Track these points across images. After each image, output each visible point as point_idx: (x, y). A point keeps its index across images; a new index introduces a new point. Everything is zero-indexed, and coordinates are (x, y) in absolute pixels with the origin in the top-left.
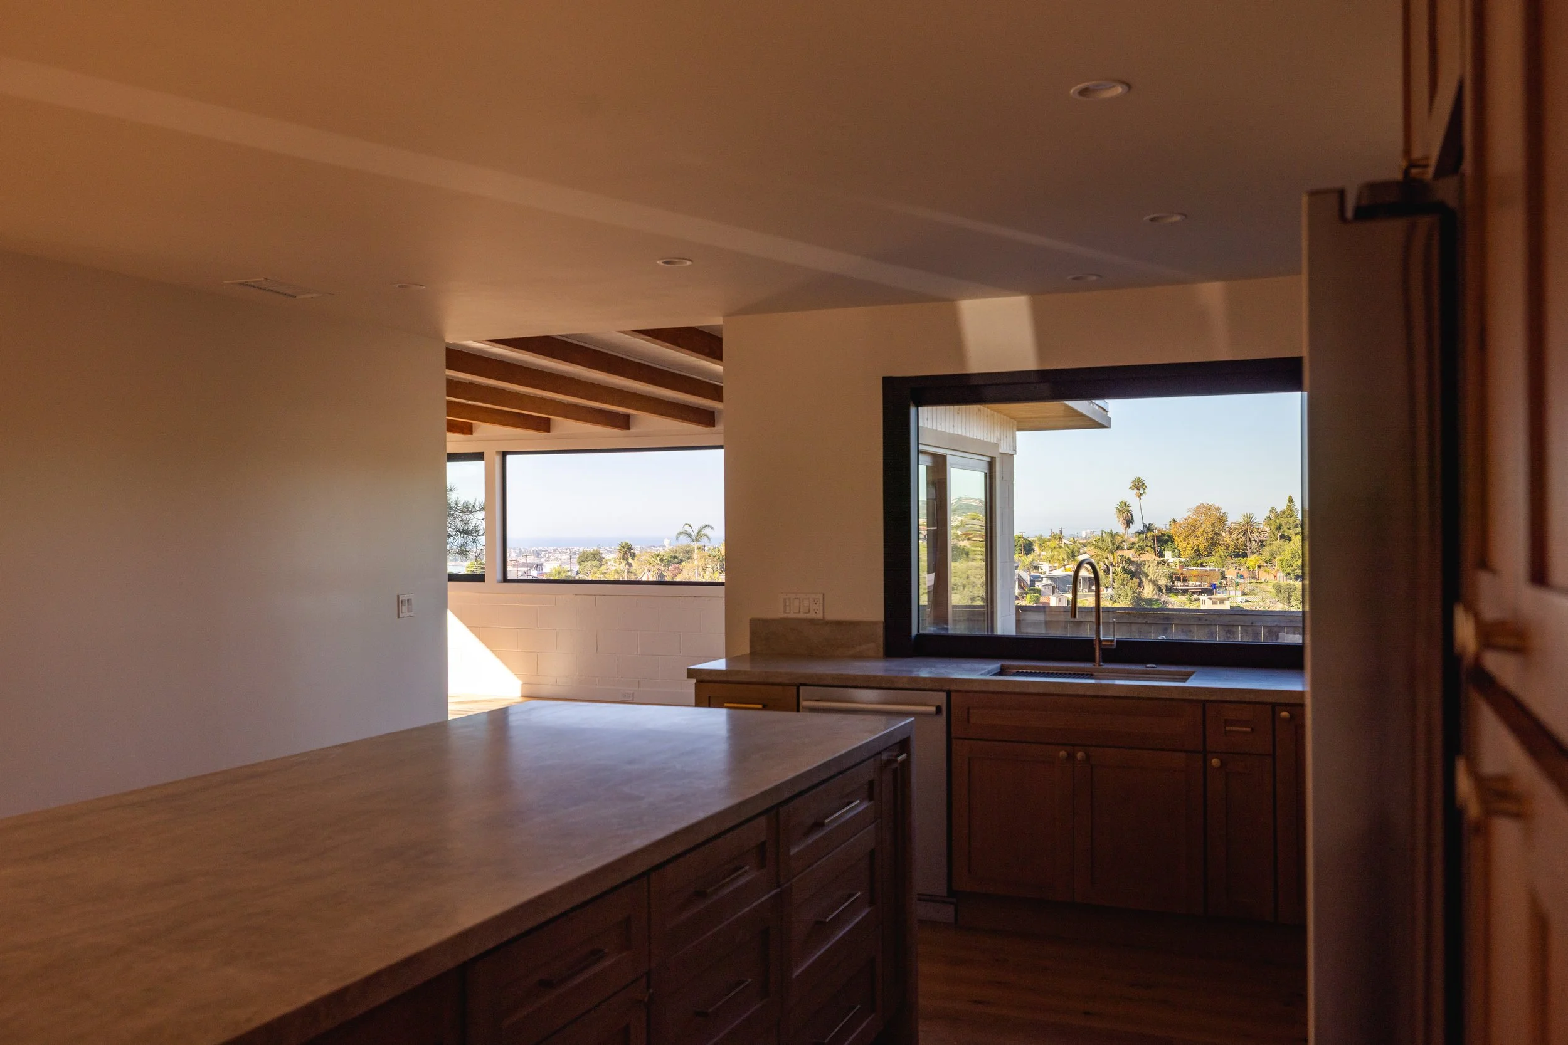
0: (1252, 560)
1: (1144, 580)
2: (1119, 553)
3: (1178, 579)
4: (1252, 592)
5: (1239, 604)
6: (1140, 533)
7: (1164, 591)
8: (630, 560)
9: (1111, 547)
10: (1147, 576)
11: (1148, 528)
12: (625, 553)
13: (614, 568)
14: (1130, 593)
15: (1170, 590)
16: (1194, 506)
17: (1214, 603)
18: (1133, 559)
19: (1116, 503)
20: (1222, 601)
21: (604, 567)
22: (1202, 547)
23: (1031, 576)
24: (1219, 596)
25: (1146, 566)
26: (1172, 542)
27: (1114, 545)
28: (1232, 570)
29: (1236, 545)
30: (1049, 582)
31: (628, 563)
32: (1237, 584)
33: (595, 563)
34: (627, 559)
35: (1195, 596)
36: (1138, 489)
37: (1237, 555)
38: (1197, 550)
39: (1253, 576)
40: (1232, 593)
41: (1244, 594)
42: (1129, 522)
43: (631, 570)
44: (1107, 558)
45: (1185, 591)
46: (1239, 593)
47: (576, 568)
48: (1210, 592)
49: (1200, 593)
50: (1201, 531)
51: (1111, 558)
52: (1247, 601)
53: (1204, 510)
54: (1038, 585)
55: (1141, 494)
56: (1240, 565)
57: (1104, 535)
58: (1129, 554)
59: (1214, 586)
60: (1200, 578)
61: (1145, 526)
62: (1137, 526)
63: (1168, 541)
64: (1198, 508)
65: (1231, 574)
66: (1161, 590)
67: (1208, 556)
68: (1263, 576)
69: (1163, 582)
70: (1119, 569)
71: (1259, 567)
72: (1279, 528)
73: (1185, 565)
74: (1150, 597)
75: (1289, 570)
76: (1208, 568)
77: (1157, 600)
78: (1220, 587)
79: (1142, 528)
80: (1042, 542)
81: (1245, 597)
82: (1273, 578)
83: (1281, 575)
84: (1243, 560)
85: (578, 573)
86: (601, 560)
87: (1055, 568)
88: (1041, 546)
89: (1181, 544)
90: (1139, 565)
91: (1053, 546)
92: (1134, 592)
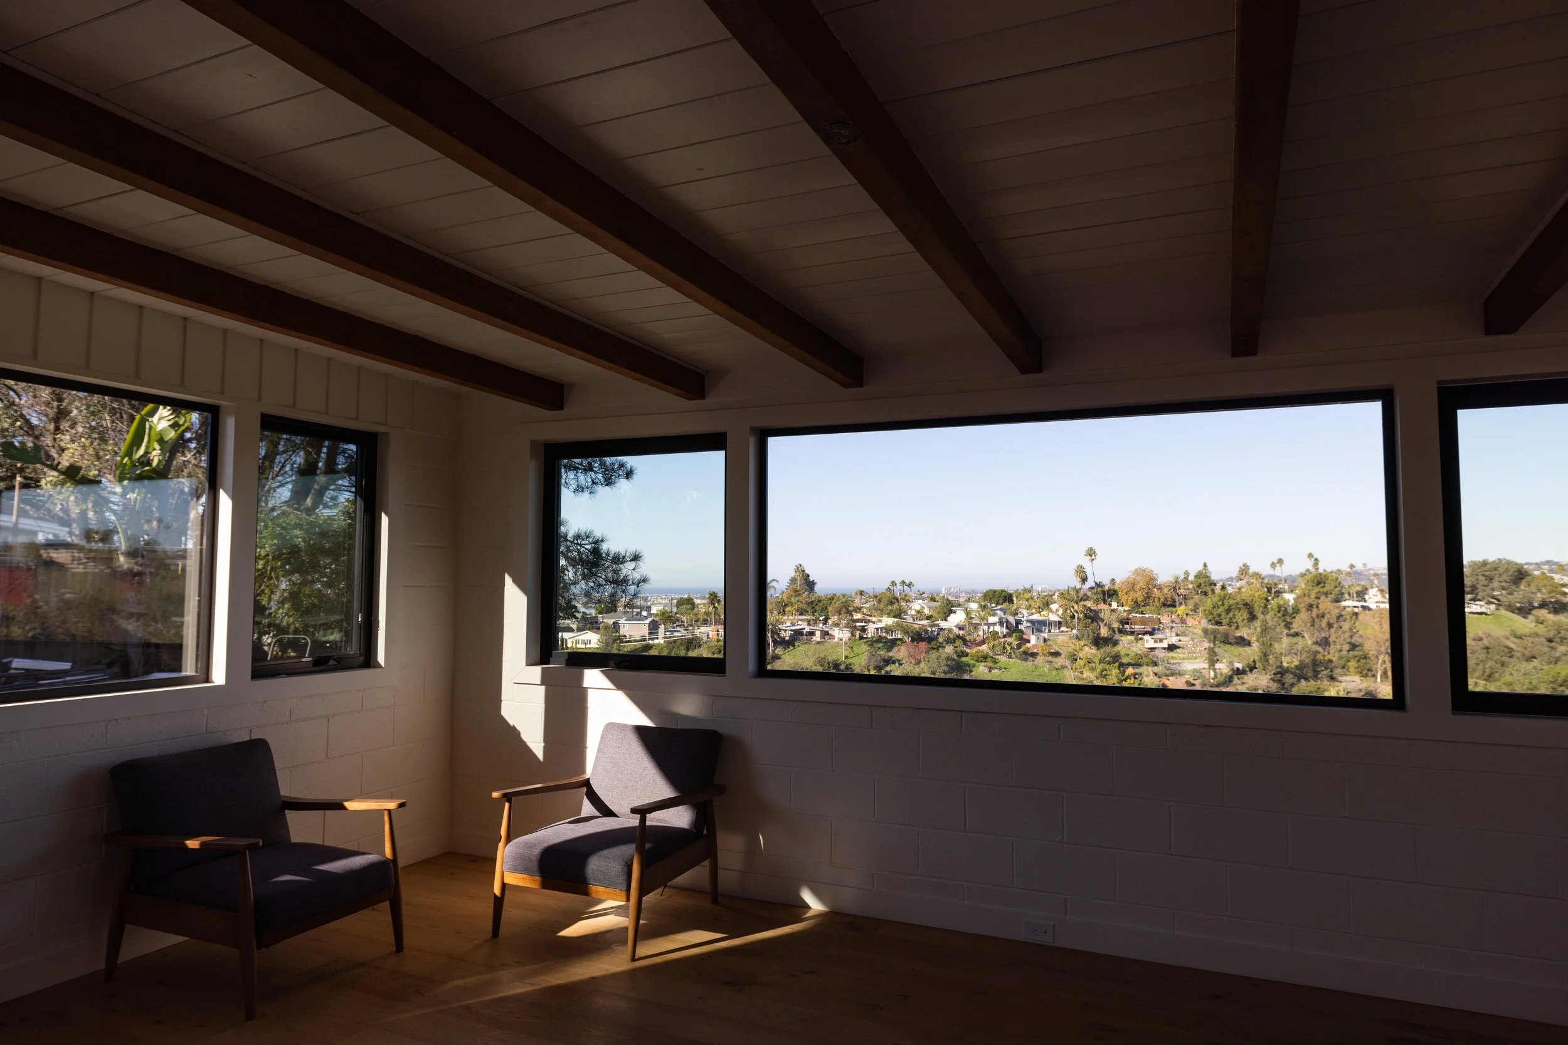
0: (1181, 610)
1: (1101, 624)
2: (1082, 603)
3: (1127, 623)
4: (1184, 634)
5: (1174, 643)
6: (1092, 588)
7: (1117, 632)
8: (716, 605)
9: (1076, 599)
10: (1103, 620)
11: (1099, 585)
12: (713, 599)
13: (704, 610)
14: (1091, 634)
15: (1121, 631)
16: (1133, 569)
17: (1156, 642)
18: (1092, 608)
19: (1074, 566)
20: (1161, 640)
21: (696, 609)
22: (1140, 599)
23: (1015, 620)
24: (1159, 636)
25: (1103, 614)
26: (1117, 595)
27: (1078, 597)
28: (1166, 616)
29: (1166, 599)
30: (1029, 624)
31: (714, 607)
32: (1172, 627)
33: (689, 606)
34: (714, 604)
35: (1140, 636)
36: (1091, 556)
37: (1170, 606)
38: (1136, 602)
39: (1183, 621)
40: (1168, 635)
41: (1177, 635)
42: (1084, 580)
43: (717, 612)
44: (1073, 607)
45: (1132, 633)
46: (1174, 634)
47: (675, 610)
48: (1151, 633)
49: (1144, 634)
50: (1139, 587)
51: (1076, 607)
52: (1180, 641)
53: (1140, 572)
54: (1021, 627)
55: (1093, 560)
56: (1172, 613)
57: (1070, 589)
58: (1089, 604)
59: (1154, 629)
60: (1143, 622)
61: (1096, 583)
62: (1090, 583)
63: (1113, 594)
64: (1136, 570)
65: (1165, 619)
66: (1114, 631)
67: (1144, 606)
68: (1190, 621)
69: (1116, 625)
70: (1081, 616)
71: (1187, 615)
72: (1199, 586)
73: (1130, 612)
74: (1106, 635)
75: (1210, 617)
76: (1147, 616)
77: (1111, 639)
78: (1159, 629)
79: (1094, 585)
80: (1019, 594)
81: (1178, 638)
82: (1197, 623)
83: (1204, 622)
84: (1174, 609)
85: (676, 614)
86: (693, 604)
87: (1032, 614)
88: (1017, 597)
89: (1124, 598)
90: (1096, 612)
91: (1027, 597)
92: (1094, 633)
